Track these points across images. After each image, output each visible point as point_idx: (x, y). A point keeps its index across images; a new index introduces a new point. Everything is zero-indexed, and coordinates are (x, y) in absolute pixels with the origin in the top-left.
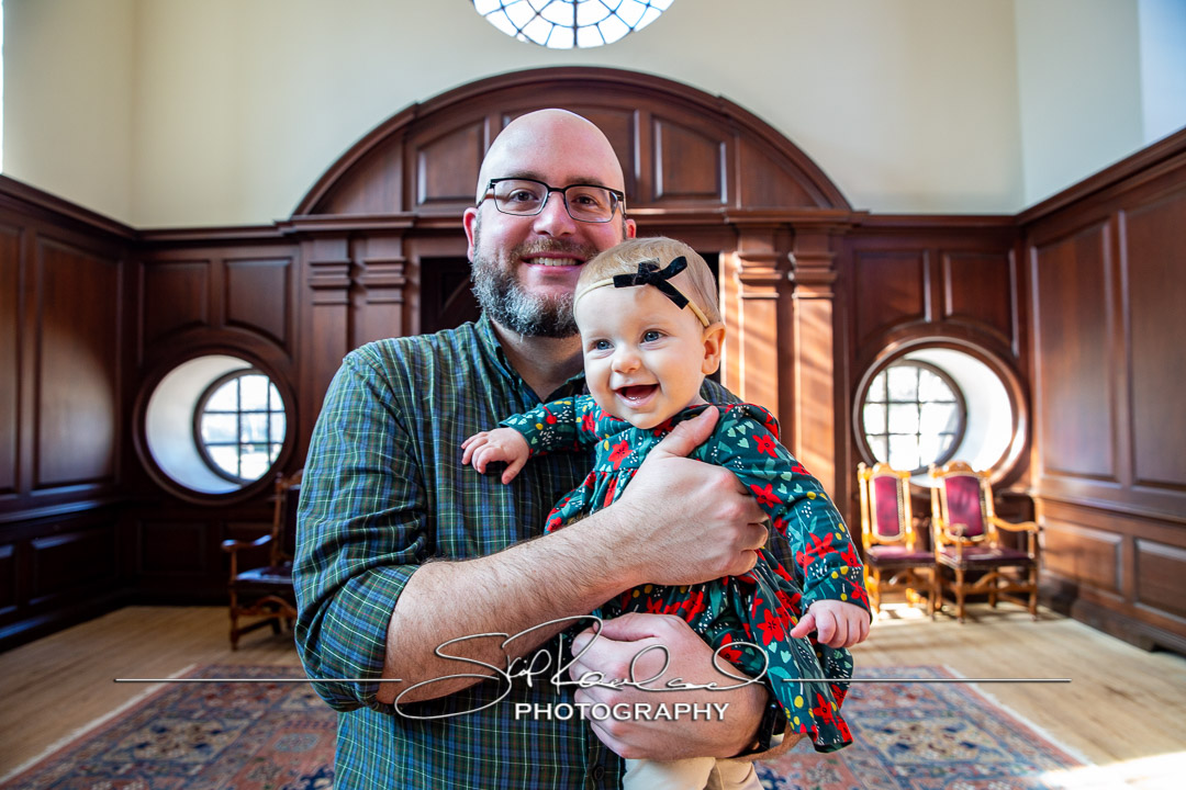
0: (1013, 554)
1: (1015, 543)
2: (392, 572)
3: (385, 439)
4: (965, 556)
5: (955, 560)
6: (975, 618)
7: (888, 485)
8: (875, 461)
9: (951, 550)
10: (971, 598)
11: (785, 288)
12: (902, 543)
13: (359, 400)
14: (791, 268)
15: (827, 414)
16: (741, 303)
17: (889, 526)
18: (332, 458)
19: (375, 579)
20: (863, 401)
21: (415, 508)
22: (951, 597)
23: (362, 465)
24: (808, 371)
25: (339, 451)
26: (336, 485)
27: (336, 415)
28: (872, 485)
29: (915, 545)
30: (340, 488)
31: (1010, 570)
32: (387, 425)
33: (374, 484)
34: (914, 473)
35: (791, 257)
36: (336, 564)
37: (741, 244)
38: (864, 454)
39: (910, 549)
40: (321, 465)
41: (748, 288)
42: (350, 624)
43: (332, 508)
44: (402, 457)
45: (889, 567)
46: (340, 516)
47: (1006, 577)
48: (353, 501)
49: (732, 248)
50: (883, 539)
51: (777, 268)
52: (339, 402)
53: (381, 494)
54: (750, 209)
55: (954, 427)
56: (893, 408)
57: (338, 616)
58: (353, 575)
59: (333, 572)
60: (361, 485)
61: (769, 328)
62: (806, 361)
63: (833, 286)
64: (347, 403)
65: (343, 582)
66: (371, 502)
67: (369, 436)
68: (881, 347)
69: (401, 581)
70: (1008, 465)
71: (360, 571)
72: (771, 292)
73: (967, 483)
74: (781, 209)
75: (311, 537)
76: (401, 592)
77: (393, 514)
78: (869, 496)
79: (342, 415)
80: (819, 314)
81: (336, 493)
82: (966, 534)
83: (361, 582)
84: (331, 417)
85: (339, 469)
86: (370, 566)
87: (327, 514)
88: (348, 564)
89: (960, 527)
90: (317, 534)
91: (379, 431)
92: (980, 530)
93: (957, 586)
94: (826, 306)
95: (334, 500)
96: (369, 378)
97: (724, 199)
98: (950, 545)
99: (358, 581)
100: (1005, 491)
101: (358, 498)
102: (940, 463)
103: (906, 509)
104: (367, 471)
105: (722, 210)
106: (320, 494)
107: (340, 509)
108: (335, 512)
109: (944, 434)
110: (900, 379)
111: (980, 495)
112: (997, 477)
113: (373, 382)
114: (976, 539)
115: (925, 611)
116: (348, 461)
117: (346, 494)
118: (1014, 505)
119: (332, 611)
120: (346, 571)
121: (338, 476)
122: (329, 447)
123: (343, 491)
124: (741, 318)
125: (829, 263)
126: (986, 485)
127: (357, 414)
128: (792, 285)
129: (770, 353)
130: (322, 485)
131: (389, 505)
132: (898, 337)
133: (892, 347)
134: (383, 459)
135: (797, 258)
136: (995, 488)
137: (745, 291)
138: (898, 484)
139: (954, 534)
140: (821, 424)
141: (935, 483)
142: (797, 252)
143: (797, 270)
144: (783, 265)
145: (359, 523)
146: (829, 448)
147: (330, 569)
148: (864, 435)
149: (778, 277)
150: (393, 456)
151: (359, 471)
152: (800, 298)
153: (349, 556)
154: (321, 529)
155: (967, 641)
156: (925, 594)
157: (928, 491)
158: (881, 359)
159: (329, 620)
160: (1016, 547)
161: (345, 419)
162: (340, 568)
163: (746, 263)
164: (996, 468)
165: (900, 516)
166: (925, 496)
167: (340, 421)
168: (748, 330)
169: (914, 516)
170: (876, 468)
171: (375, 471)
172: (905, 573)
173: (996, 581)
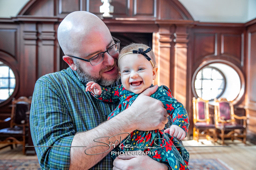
0: (239, 126)
1: (240, 122)
2: (68, 138)
3: (58, 104)
4: (224, 126)
5: (221, 127)
6: (227, 145)
7: (202, 104)
8: (198, 97)
9: (220, 124)
10: (226, 139)
11: (173, 44)
12: (205, 122)
13: (47, 93)
14: (175, 38)
15: (184, 83)
16: (159, 49)
17: (202, 116)
18: (42, 110)
19: (63, 140)
20: (195, 79)
21: (70, 122)
22: (220, 138)
23: (53, 111)
24: (179, 70)
25: (44, 108)
26: (45, 118)
27: (40, 98)
28: (197, 104)
29: (210, 122)
30: (47, 118)
31: (238, 131)
32: (57, 99)
33: (57, 116)
34: (210, 101)
35: (175, 35)
36: (51, 139)
37: (160, 30)
38: (195, 95)
39: (208, 123)
40: (39, 113)
41: (162, 44)
42: (58, 154)
43: (45, 124)
44: (64, 108)
45: (201, 129)
46: (48, 126)
47: (237, 133)
48: (52, 121)
49: (157, 31)
50: (200, 120)
51: (171, 38)
52: (40, 94)
53: (60, 119)
54: (163, 19)
55: (222, 87)
56: (204, 81)
57: (54, 153)
58: (56, 141)
59: (50, 141)
60: (53, 116)
61: (168, 56)
62: (178, 66)
63: (187, 44)
64: (43, 94)
65: (54, 143)
66: (57, 121)
67: (53, 103)
68: (201, 63)
69: (71, 139)
70: (239, 99)
71: (59, 139)
72: (168, 45)
73: (226, 104)
74: (172, 19)
75: (41, 133)
76: (72, 142)
77: (64, 124)
78: (196, 107)
79: (42, 97)
80: (183, 52)
81: (46, 120)
82: (225, 120)
83: (59, 142)
84: (39, 99)
85: (45, 113)
86: (61, 137)
87: (44, 126)
88: (55, 138)
89: (223, 118)
90: (43, 132)
91: (55, 101)
92: (229, 118)
93: (222, 135)
94: (185, 50)
95: (45, 122)
96: (49, 87)
97: (155, 16)
98: (220, 123)
99: (58, 142)
100: (237, 107)
101: (53, 120)
102: (218, 98)
103: (207, 112)
104: (54, 113)
105: (154, 19)
106: (41, 121)
107: (48, 124)
108: (47, 125)
109: (219, 89)
110: (207, 72)
111: (230, 108)
112: (235, 102)
113: (50, 87)
114: (228, 121)
115: (212, 142)
116: (48, 111)
117: (49, 120)
118: (240, 111)
119: (52, 152)
120: (54, 140)
121: (45, 115)
122: (40, 107)
123: (48, 119)
124: (159, 53)
125: (186, 37)
126: (231, 105)
127: (48, 97)
128: (175, 43)
129: (167, 64)
130: (41, 118)
131: (63, 121)
132: (206, 60)
133: (205, 63)
134: (59, 109)
135: (177, 35)
136: (234, 106)
137: (161, 45)
138: (204, 104)
139: (221, 119)
140: (182, 86)
141: (216, 104)
142: (177, 33)
143: (177, 39)
144: (172, 37)
145: (56, 127)
146: (184, 93)
147: (49, 141)
148: (195, 89)
149: (170, 40)
150: (61, 108)
151: (52, 113)
152: (178, 48)
153: (54, 136)
154: (44, 130)
155: (224, 152)
156: (212, 137)
157: (214, 106)
158: (201, 66)
159: (51, 154)
160: (240, 124)
161: (44, 99)
162: (52, 139)
163: (161, 36)
164: (235, 100)
165: (205, 114)
166: (213, 108)
167: (42, 99)
168: (161, 57)
169: (210, 113)
170: (198, 99)
171: (57, 112)
172: (206, 131)
173: (233, 134)
